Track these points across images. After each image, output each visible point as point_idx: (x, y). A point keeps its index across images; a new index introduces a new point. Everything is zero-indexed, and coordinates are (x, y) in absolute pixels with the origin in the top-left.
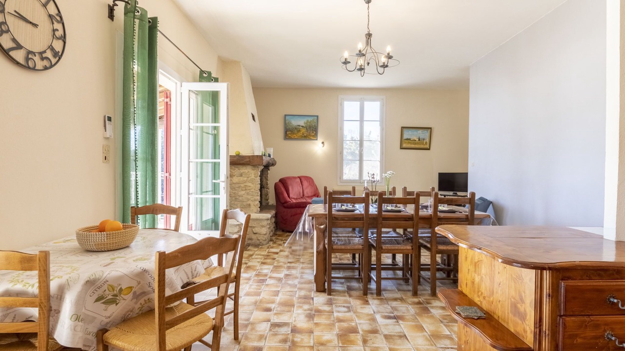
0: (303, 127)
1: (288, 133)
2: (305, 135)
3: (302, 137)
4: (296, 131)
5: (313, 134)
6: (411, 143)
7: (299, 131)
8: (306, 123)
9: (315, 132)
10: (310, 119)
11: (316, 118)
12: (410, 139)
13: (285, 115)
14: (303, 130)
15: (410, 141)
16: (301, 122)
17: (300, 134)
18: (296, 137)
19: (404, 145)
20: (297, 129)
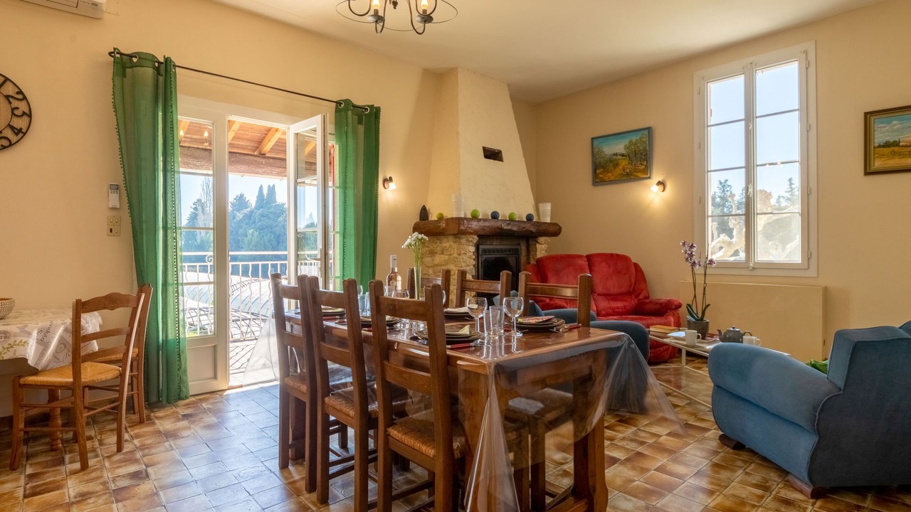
0: (623, 155)
1: (598, 171)
2: (628, 170)
3: (623, 175)
4: (611, 167)
5: (643, 167)
6: (902, 155)
7: (617, 165)
8: (628, 148)
9: (645, 163)
10: (634, 138)
11: (646, 132)
12: (896, 144)
13: (593, 139)
14: (624, 163)
15: (896, 149)
16: (619, 147)
17: (619, 171)
18: (612, 178)
19: (878, 164)
20: (612, 162)
